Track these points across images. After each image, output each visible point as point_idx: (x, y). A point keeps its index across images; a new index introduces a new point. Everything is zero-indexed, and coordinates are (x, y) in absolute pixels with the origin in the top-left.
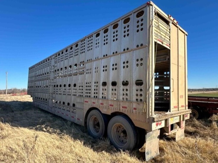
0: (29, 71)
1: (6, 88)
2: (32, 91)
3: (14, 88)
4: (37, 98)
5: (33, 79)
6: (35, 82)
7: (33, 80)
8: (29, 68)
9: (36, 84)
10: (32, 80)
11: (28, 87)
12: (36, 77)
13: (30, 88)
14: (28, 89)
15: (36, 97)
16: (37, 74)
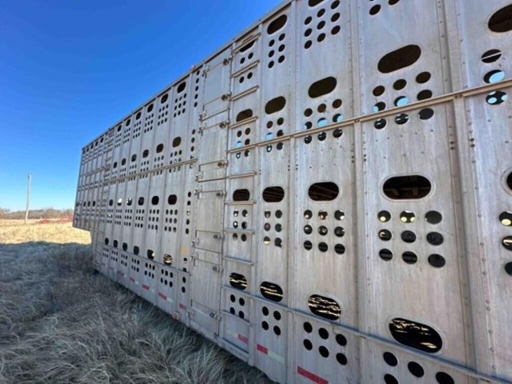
0: (83, 157)
1: (27, 207)
2: (93, 218)
3: (47, 208)
4: (111, 243)
5: (98, 179)
6: (106, 188)
7: (96, 183)
8: (83, 149)
9: (108, 192)
10: (92, 181)
11: (77, 205)
12: (107, 170)
13: (84, 208)
14: (76, 210)
15: (107, 241)
16: (111, 158)
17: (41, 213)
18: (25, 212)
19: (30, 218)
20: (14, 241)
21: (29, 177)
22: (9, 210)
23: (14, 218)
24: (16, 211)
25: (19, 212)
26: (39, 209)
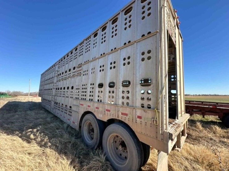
2: (42, 94)
8: (41, 75)
9: (44, 87)
13: (41, 91)
17: (35, 94)
18: (28, 93)
19: (30, 95)
20: (24, 101)
21: (30, 80)
22: (23, 92)
23: (25, 96)
24: (26, 93)
25: (27, 93)
26: (34, 92)
